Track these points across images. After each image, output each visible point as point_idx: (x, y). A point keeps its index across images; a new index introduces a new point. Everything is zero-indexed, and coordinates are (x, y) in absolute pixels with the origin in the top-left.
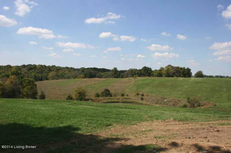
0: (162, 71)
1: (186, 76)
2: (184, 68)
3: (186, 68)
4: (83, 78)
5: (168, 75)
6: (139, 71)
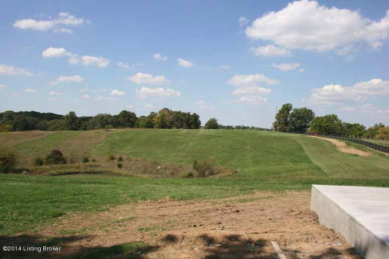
0: (154, 119)
1: (192, 127)
2: (189, 114)
3: (191, 114)
4: (10, 130)
5: (163, 126)
6: (114, 119)
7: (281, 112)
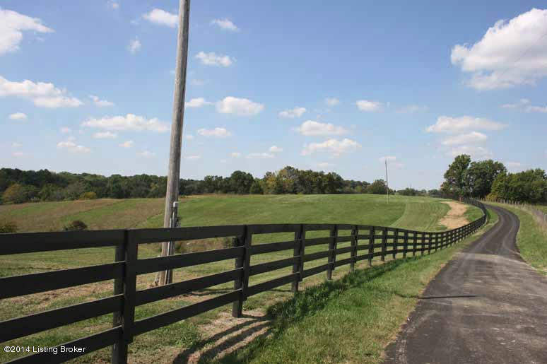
0: (268, 182)
3: (325, 174)
6: (224, 183)
7: (452, 168)
